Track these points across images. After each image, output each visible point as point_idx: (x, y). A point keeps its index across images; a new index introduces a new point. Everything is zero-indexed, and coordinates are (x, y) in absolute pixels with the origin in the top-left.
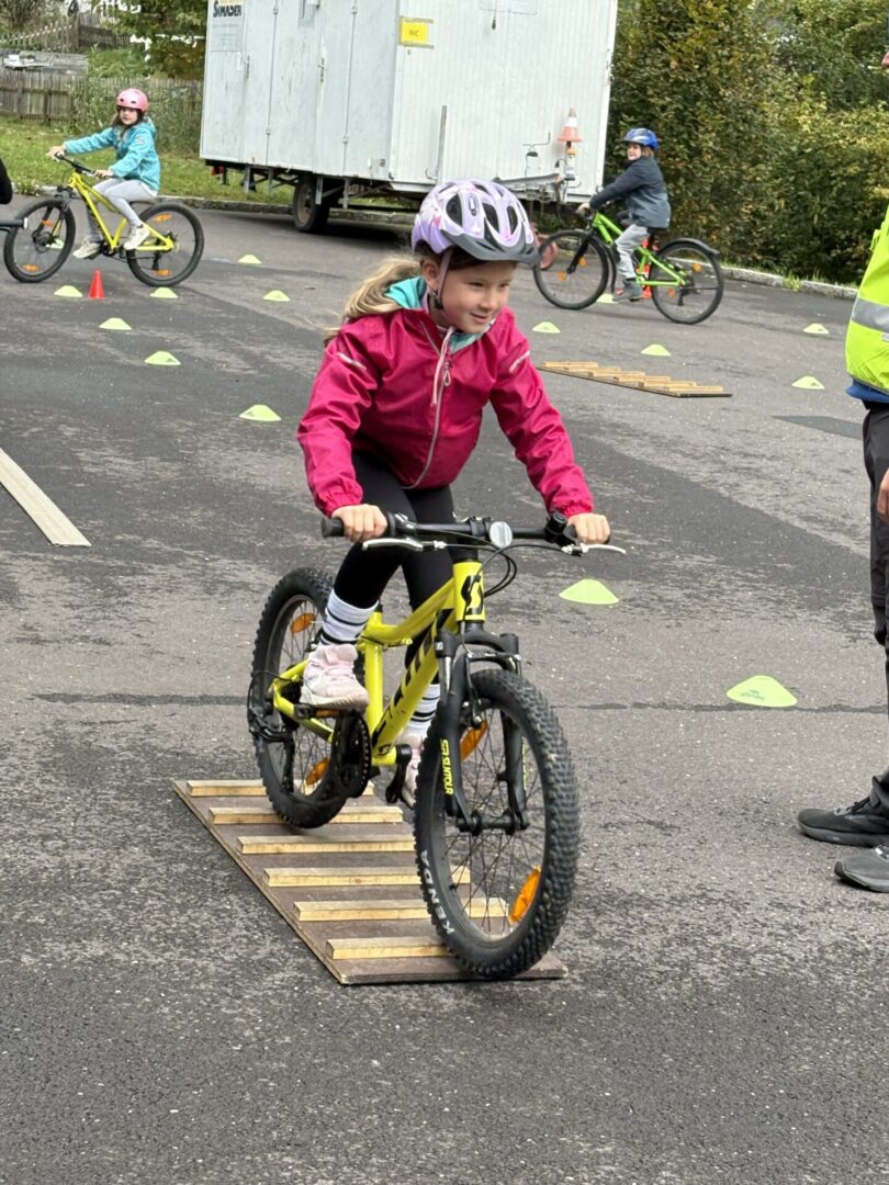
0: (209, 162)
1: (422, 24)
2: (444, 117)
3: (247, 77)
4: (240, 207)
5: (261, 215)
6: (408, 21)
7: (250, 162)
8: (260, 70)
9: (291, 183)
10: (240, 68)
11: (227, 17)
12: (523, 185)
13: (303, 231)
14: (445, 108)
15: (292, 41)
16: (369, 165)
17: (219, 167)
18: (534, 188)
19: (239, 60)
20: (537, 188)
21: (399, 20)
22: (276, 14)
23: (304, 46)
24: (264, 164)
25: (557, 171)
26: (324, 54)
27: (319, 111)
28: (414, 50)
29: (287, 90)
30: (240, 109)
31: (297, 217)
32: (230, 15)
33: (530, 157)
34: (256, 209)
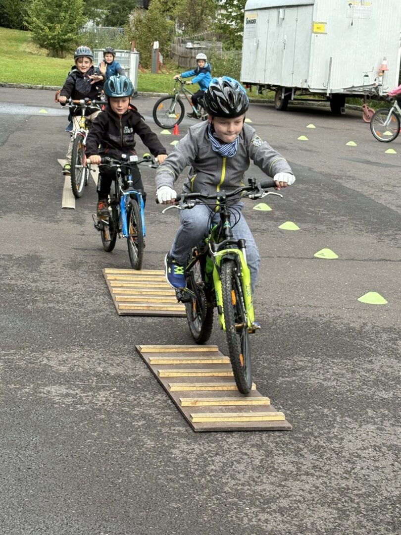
0: (244, 83)
1: (322, 24)
2: (331, 62)
3: (258, 48)
4: (257, 101)
5: (265, 104)
6: (316, 23)
7: (258, 82)
8: (263, 45)
9: (274, 90)
10: (255, 44)
11: (251, 24)
12: (362, 88)
13: (278, 110)
14: (331, 58)
15: (274, 33)
16: (301, 82)
17: (248, 85)
18: (367, 90)
19: (255, 41)
20: (368, 90)
21: (313, 23)
22: (268, 22)
23: (278, 35)
24: (263, 83)
25: (375, 82)
26: (285, 38)
27: (283, 61)
28: (319, 35)
29: (272, 53)
30: (255, 61)
31: (276, 104)
32: (252, 23)
33: (365, 77)
34: (264, 102)
